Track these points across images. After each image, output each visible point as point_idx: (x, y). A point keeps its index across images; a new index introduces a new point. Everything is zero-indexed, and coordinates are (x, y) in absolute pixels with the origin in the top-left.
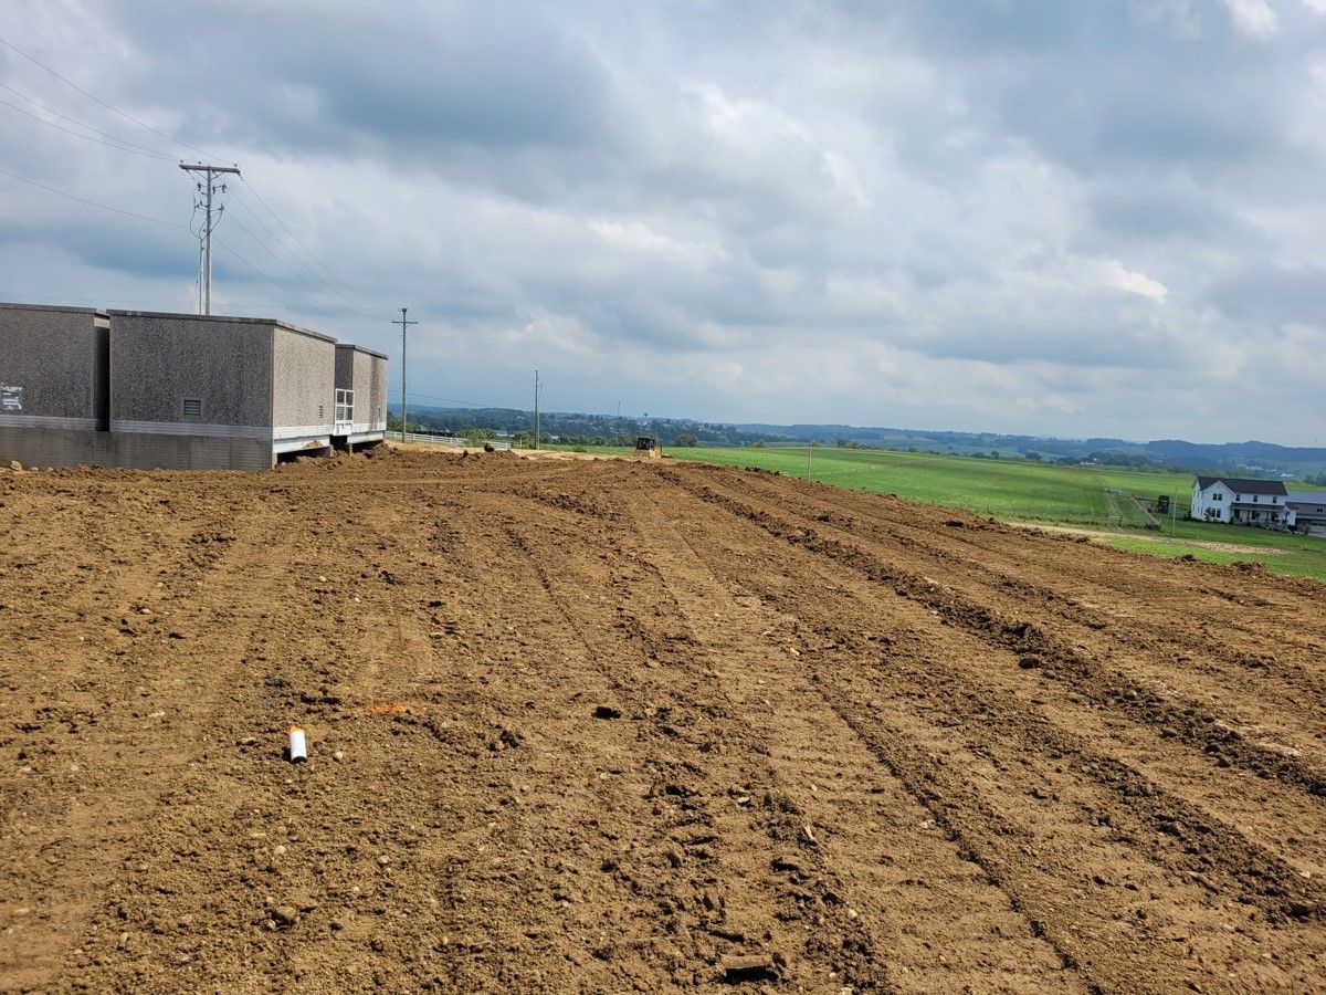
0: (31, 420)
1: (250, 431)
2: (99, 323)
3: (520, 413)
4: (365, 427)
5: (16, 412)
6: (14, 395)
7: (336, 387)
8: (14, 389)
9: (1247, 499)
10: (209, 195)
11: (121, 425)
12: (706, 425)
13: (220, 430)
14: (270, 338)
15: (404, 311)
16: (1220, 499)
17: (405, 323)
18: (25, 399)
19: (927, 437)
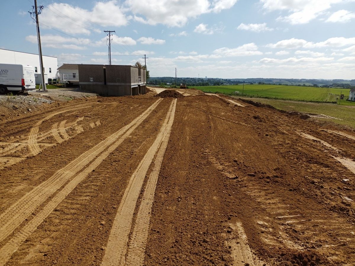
0: (95, 83)
1: (128, 84)
2: (104, 67)
4: (142, 83)
5: (92, 82)
6: (92, 79)
7: (139, 76)
8: (92, 78)
10: (110, 37)
11: (108, 84)
13: (123, 84)
14: (130, 68)
15: (145, 55)
17: (145, 58)
18: (93, 80)
19: (285, 80)
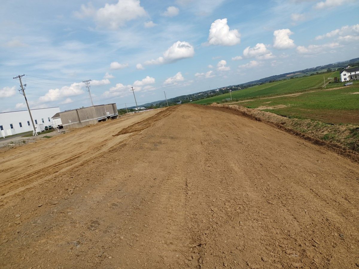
1: (94, 119)
3: (185, 96)
4: (114, 114)
9: (353, 73)
11: (82, 121)
12: (235, 86)
13: (91, 119)
15: (132, 87)
16: (346, 75)
18: (72, 121)
